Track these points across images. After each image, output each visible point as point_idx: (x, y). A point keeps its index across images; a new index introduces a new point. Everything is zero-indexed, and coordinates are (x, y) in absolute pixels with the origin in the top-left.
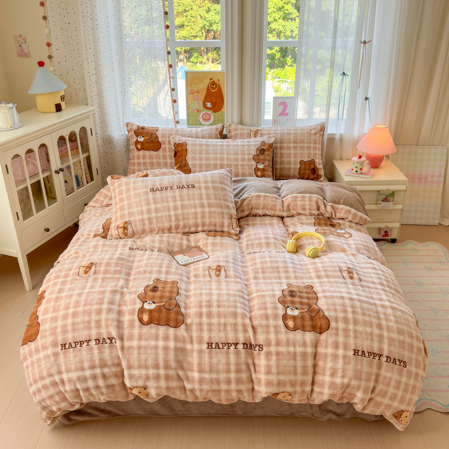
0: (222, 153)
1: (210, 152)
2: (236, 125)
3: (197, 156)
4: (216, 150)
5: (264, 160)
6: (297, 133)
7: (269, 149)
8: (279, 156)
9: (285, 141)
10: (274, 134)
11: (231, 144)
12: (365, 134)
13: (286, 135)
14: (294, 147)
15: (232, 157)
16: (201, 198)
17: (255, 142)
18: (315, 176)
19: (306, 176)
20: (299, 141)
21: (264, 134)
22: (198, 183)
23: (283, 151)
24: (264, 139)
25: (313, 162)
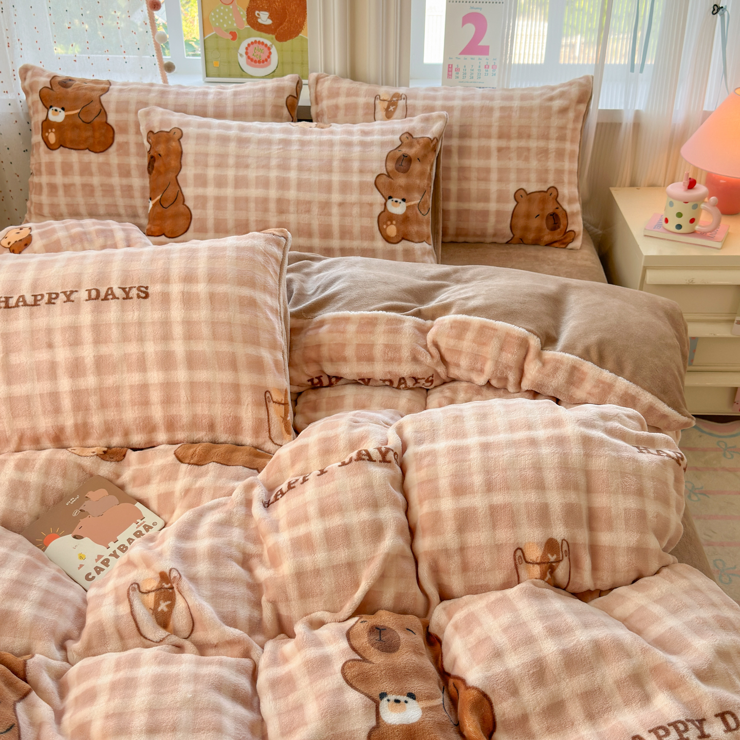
0: (284, 166)
1: (250, 161)
2: (336, 80)
3: (211, 173)
4: (269, 158)
5: (408, 189)
6: (510, 108)
7: (425, 156)
8: (454, 174)
9: (475, 131)
10: (444, 108)
11: (313, 137)
12: (706, 115)
13: (477, 114)
14: (500, 150)
15: (314, 177)
16: (166, 337)
17: (383, 133)
18: (557, 236)
19: (531, 236)
20: (514, 131)
21: (414, 108)
22: (162, 282)
23: (467, 162)
24: (412, 124)
25: (554, 194)
